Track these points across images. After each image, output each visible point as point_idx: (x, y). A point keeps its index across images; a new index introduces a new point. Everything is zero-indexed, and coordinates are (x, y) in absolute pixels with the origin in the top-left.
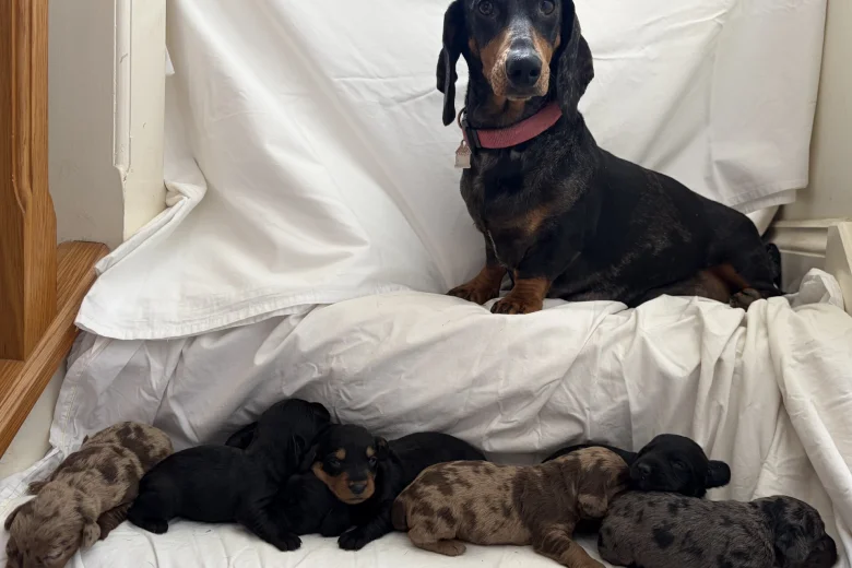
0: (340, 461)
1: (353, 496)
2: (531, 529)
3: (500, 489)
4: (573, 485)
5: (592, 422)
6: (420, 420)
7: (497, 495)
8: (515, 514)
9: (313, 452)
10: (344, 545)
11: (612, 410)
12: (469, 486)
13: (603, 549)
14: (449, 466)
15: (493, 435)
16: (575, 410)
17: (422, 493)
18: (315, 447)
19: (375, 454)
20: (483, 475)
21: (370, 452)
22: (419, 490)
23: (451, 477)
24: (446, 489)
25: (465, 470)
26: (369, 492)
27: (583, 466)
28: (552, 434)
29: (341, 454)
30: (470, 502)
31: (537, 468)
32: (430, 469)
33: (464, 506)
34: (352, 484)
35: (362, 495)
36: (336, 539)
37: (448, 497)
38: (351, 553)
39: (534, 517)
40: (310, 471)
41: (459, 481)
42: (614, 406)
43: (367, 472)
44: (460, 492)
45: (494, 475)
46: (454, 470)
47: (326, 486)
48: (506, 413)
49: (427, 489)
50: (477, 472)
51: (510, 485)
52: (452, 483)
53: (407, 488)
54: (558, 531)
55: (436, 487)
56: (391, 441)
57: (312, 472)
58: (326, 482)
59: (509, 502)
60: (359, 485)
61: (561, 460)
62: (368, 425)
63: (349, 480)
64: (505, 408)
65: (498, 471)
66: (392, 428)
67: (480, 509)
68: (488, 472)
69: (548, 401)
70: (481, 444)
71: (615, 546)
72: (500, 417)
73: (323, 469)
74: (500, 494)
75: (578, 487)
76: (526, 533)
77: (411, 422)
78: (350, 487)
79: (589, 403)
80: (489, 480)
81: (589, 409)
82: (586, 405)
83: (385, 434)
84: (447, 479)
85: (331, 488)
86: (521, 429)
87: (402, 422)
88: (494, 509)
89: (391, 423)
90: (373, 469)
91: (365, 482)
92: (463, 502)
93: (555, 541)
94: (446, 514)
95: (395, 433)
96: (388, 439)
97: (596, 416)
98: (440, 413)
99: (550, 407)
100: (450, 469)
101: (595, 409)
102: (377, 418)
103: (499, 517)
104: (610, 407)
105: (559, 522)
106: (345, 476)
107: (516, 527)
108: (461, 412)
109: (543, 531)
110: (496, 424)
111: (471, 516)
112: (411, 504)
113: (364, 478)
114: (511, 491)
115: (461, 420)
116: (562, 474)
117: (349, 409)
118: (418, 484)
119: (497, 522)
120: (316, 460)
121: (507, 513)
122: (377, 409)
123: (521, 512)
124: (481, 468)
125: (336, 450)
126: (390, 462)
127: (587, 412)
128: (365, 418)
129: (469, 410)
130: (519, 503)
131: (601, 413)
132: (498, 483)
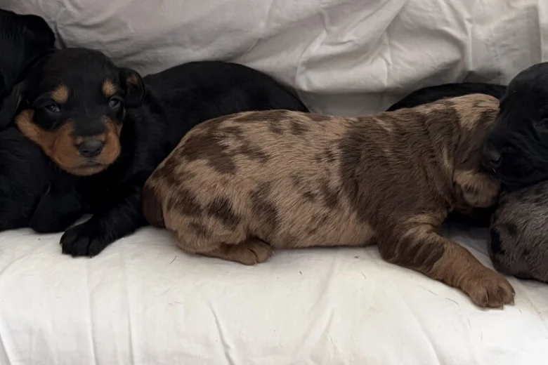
0: (59, 106)
1: (83, 160)
2: (374, 225)
3: (318, 159)
4: (445, 151)
5: (475, 40)
6: (194, 41)
7: (314, 172)
8: (344, 201)
9: (17, 95)
10: (72, 248)
11: (510, 21)
12: (263, 157)
13: (499, 256)
14: (229, 123)
15: (314, 64)
16: (447, 23)
17: (182, 174)
18: (19, 87)
19: (118, 93)
20: (288, 136)
21: (109, 88)
22: (178, 169)
23: (231, 143)
24: (225, 165)
25: (257, 130)
26: (111, 153)
27: (463, 122)
28: (410, 63)
29: (61, 94)
30: (265, 187)
31: (383, 117)
32: (197, 131)
33: (253, 195)
34: (79, 140)
35: (98, 159)
36: (58, 237)
37: (227, 176)
38: (82, 262)
39: (378, 207)
40: (13, 124)
41: (245, 150)
42: (513, 14)
43: (106, 121)
44: (247, 169)
45: (308, 135)
46: (236, 132)
47: (40, 149)
48: (335, 29)
49: (191, 166)
50: (278, 131)
51: (335, 150)
52: (234, 153)
53: (162, 164)
54: (420, 228)
55: (205, 162)
56: (149, 77)
57: (16, 126)
58: (39, 141)
59: (335, 181)
60: (93, 142)
61: (424, 109)
62: (110, 51)
63: (74, 135)
64: (334, 20)
65: (315, 127)
66: (149, 54)
67: (284, 198)
68: (298, 129)
69: (403, 9)
70: (294, 79)
71: (526, 252)
72: (324, 35)
73: (35, 121)
74: (318, 169)
75: (454, 156)
76: (366, 231)
77: (181, 45)
78: (78, 146)
79: (470, 11)
80: (300, 145)
81: (470, 21)
82: (466, 15)
83: (138, 64)
84: (225, 147)
85: (48, 152)
86: (359, 54)
87: (167, 45)
88: (309, 196)
89: (147, 46)
90: (117, 117)
91: (102, 138)
92: (254, 187)
93: (419, 246)
94: (222, 210)
95: (155, 62)
96: (143, 74)
97: (482, 32)
98: (226, 30)
99: (405, 17)
100: (230, 130)
101: (481, 20)
102: (126, 39)
103: (319, 208)
104: (505, 18)
105: (421, 211)
106: (68, 129)
107: (347, 220)
108: (261, 28)
109: (395, 230)
110: (318, 48)
111: (267, 211)
112: (167, 193)
113: (102, 130)
114: (337, 163)
115: (260, 41)
116: (427, 133)
117: (78, 25)
118: (177, 157)
119: (314, 218)
120: (23, 107)
121: (332, 201)
122: (124, 25)
123: (354, 197)
124: (284, 124)
125: (53, 87)
126: (146, 109)
127: (468, 25)
128: (105, 38)
129: (274, 25)
130: (352, 182)
131: (492, 26)
132: (316, 149)
